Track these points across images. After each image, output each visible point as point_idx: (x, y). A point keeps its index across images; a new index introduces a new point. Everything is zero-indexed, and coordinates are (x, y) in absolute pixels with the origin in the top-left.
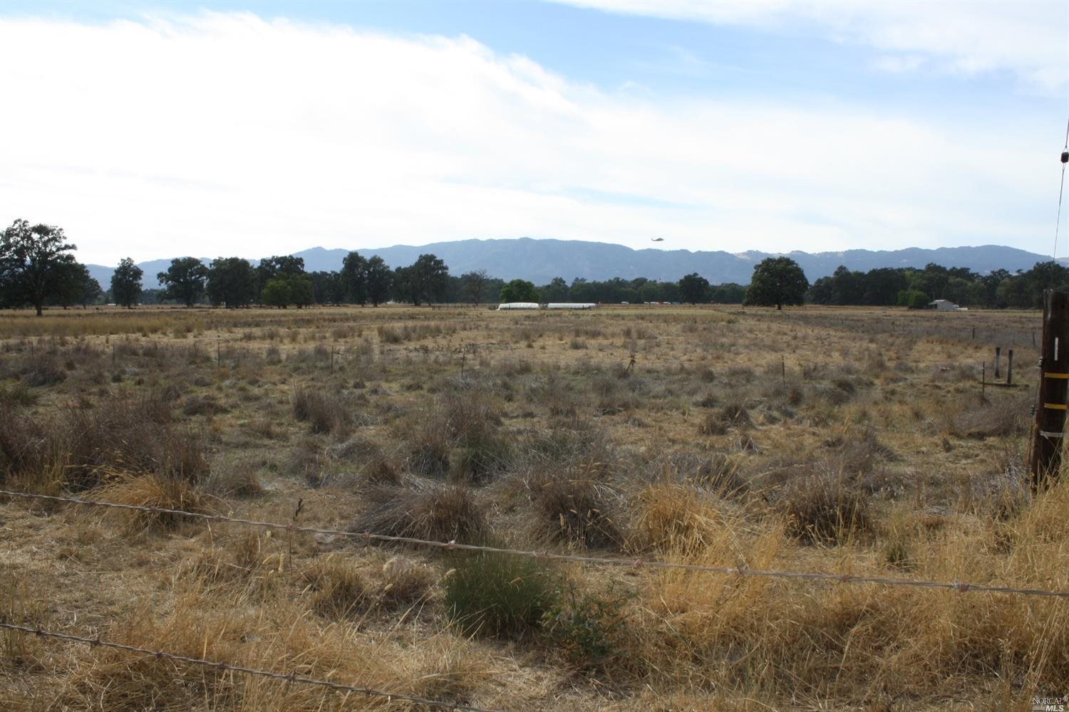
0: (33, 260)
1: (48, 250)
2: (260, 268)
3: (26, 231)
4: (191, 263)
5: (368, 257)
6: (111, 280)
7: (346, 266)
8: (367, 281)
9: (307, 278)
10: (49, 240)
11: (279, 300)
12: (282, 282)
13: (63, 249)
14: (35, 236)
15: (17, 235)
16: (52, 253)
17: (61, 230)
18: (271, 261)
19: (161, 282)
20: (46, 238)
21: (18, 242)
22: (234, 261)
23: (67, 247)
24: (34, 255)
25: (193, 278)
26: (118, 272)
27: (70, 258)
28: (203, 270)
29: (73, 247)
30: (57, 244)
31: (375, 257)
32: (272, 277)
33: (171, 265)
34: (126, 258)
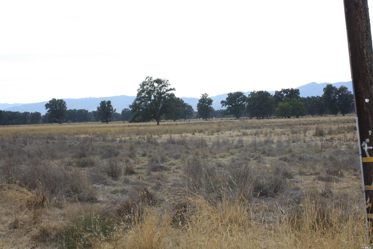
0: (155, 97)
1: (162, 91)
2: (275, 96)
3: (151, 82)
4: (239, 94)
5: (338, 87)
6: (197, 105)
7: (325, 93)
8: (338, 101)
9: (302, 101)
10: (163, 86)
11: (285, 113)
12: (287, 103)
13: (169, 90)
14: (156, 85)
15: (148, 84)
16: (164, 93)
17: (168, 81)
18: (281, 92)
19: (223, 105)
20: (161, 85)
21: (148, 88)
22: (261, 93)
23: (171, 89)
24: (155, 94)
25: (240, 103)
26: (200, 101)
27: (172, 95)
28: (244, 99)
29: (174, 89)
30: (166, 88)
31: (342, 87)
32: (281, 100)
33: (227, 96)
34: (204, 94)
